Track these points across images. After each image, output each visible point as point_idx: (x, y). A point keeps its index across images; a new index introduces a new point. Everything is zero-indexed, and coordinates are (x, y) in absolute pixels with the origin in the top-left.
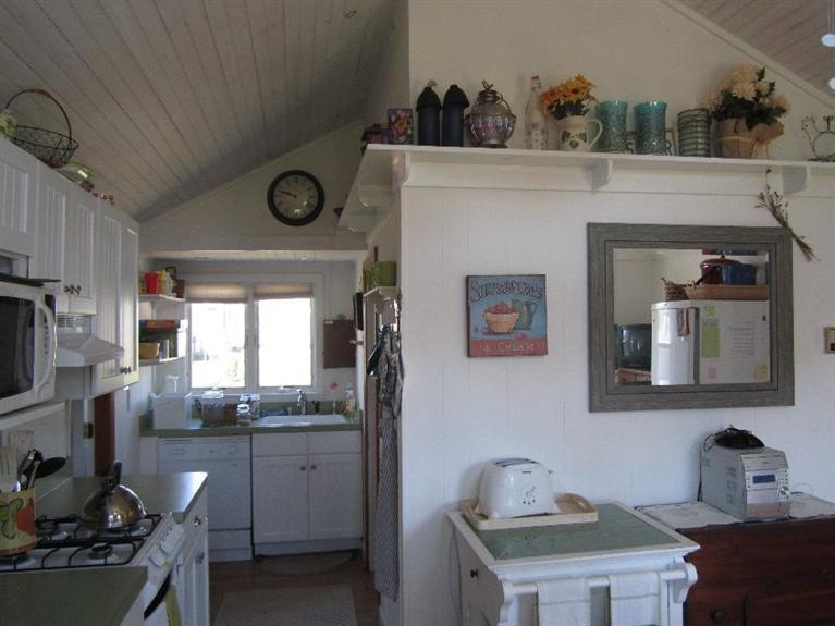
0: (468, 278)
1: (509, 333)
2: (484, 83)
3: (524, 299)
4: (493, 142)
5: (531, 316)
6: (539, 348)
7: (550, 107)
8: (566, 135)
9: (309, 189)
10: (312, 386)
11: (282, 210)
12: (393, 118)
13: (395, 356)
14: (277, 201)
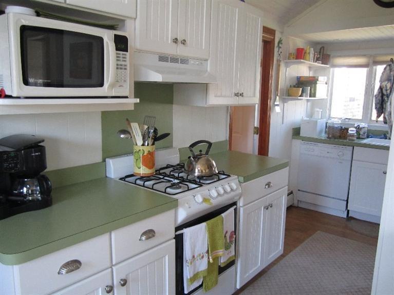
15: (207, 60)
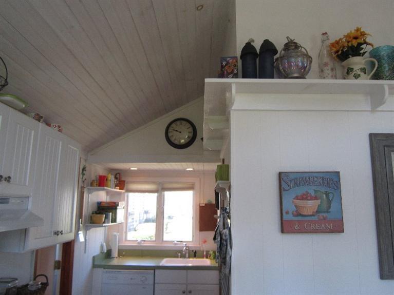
0: (280, 174)
1: (313, 215)
2: (288, 38)
3: (323, 189)
4: (296, 75)
5: (329, 202)
6: (337, 227)
7: (337, 52)
8: (350, 70)
9: (188, 128)
10: (192, 241)
11: (172, 139)
12: (224, 63)
13: (226, 231)
14: (170, 135)
15: (28, 197)
